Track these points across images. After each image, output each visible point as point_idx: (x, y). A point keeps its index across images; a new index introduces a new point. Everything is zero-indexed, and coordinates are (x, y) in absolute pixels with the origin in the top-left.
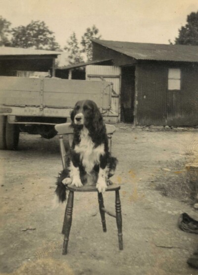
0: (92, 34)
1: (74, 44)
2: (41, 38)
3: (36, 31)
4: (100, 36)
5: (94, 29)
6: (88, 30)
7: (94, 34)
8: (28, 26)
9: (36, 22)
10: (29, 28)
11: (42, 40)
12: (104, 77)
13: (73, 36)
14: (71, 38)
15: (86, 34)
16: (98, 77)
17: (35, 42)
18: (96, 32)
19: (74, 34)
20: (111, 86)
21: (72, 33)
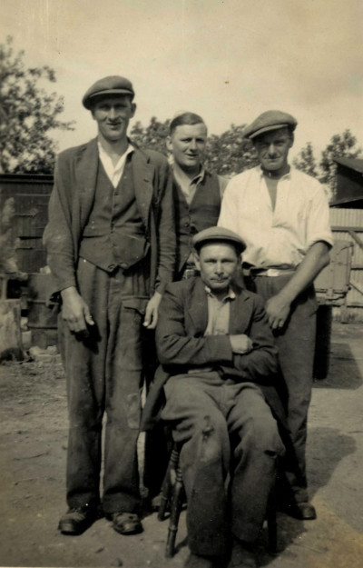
0: (342, 147)
1: (308, 168)
2: (247, 157)
3: (238, 143)
4: (359, 151)
5: (346, 137)
6: (336, 139)
7: (347, 147)
8: (225, 135)
9: (239, 127)
10: (227, 138)
11: (249, 160)
12: (357, 232)
13: (306, 151)
14: (303, 155)
15: (330, 148)
16: (346, 231)
17: (236, 165)
18: (351, 143)
19: (309, 147)
20: (350, 249)
21: (306, 146)
